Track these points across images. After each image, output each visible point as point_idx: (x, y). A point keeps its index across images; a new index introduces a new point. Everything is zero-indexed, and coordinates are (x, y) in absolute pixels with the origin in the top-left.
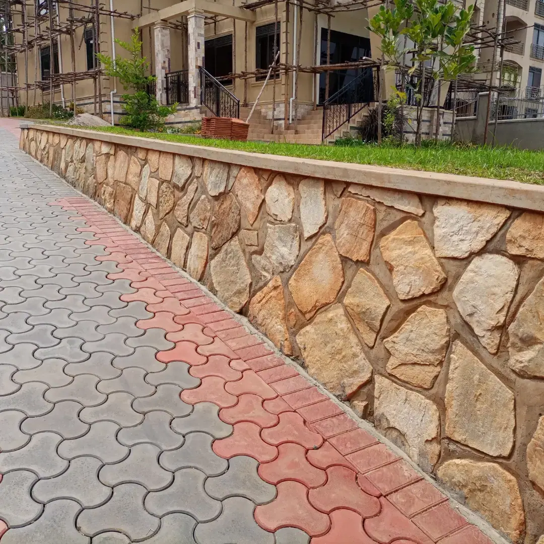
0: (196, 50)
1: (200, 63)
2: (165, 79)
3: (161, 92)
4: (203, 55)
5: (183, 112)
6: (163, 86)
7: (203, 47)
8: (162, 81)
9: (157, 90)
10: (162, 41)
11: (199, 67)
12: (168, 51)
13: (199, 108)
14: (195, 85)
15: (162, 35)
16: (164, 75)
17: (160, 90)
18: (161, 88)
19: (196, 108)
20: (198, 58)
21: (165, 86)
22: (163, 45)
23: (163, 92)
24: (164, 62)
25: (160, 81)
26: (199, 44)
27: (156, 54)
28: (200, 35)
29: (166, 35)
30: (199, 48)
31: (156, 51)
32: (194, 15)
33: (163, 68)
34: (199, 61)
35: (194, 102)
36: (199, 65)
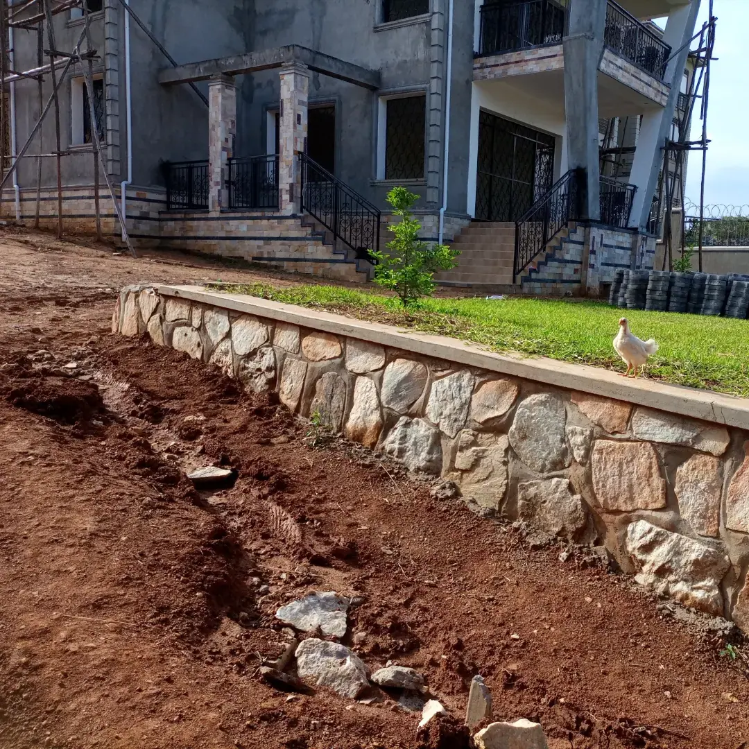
0: (295, 127)
1: (300, 148)
2: (227, 167)
3: (219, 187)
4: (305, 134)
5: (265, 222)
6: (222, 176)
7: (304, 121)
8: (222, 170)
9: (211, 183)
10: (224, 107)
11: (299, 153)
12: (233, 122)
13: (300, 217)
14: (291, 182)
15: (223, 98)
16: (225, 161)
17: (217, 183)
18: (219, 180)
19: (294, 216)
20: (298, 139)
21: (226, 178)
22: (224, 114)
23: (222, 188)
24: (227, 140)
25: (218, 170)
26: (299, 116)
27: (210, 127)
28: (301, 103)
29: (231, 97)
30: (299, 123)
31: (211, 121)
32: (293, 71)
33: (224, 149)
34: (299, 144)
35: (288, 208)
36: (299, 149)
